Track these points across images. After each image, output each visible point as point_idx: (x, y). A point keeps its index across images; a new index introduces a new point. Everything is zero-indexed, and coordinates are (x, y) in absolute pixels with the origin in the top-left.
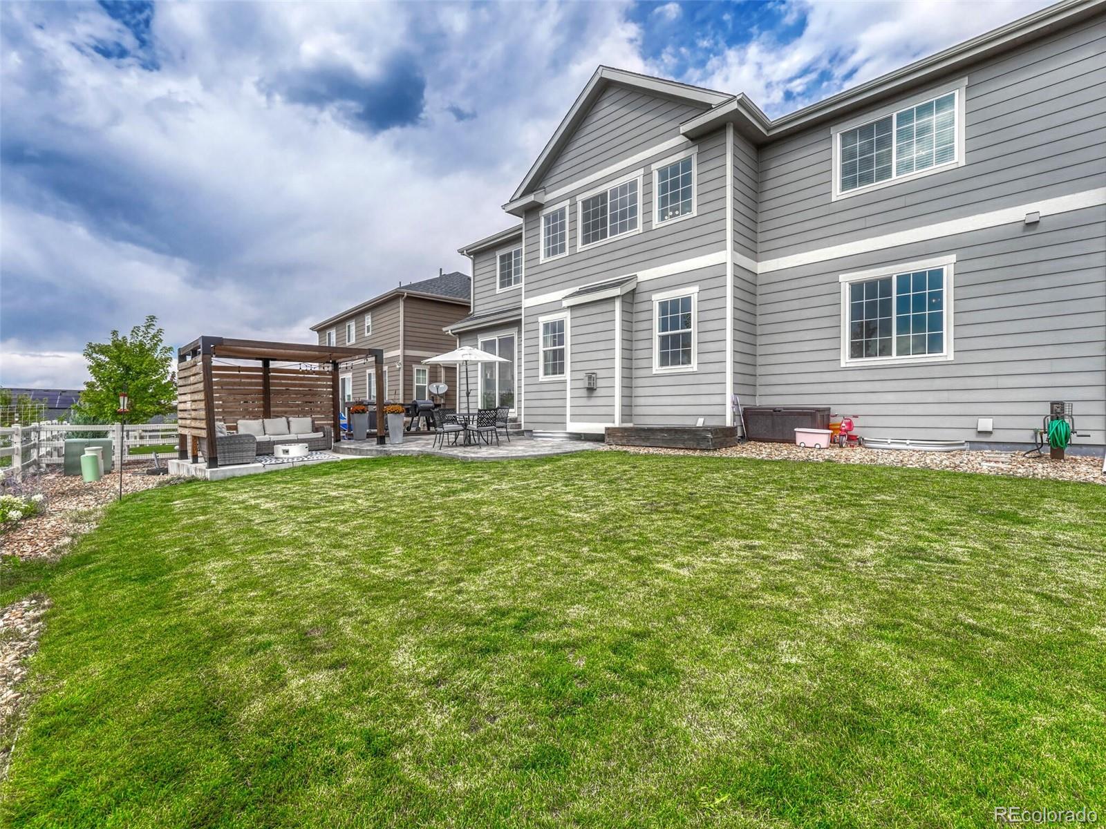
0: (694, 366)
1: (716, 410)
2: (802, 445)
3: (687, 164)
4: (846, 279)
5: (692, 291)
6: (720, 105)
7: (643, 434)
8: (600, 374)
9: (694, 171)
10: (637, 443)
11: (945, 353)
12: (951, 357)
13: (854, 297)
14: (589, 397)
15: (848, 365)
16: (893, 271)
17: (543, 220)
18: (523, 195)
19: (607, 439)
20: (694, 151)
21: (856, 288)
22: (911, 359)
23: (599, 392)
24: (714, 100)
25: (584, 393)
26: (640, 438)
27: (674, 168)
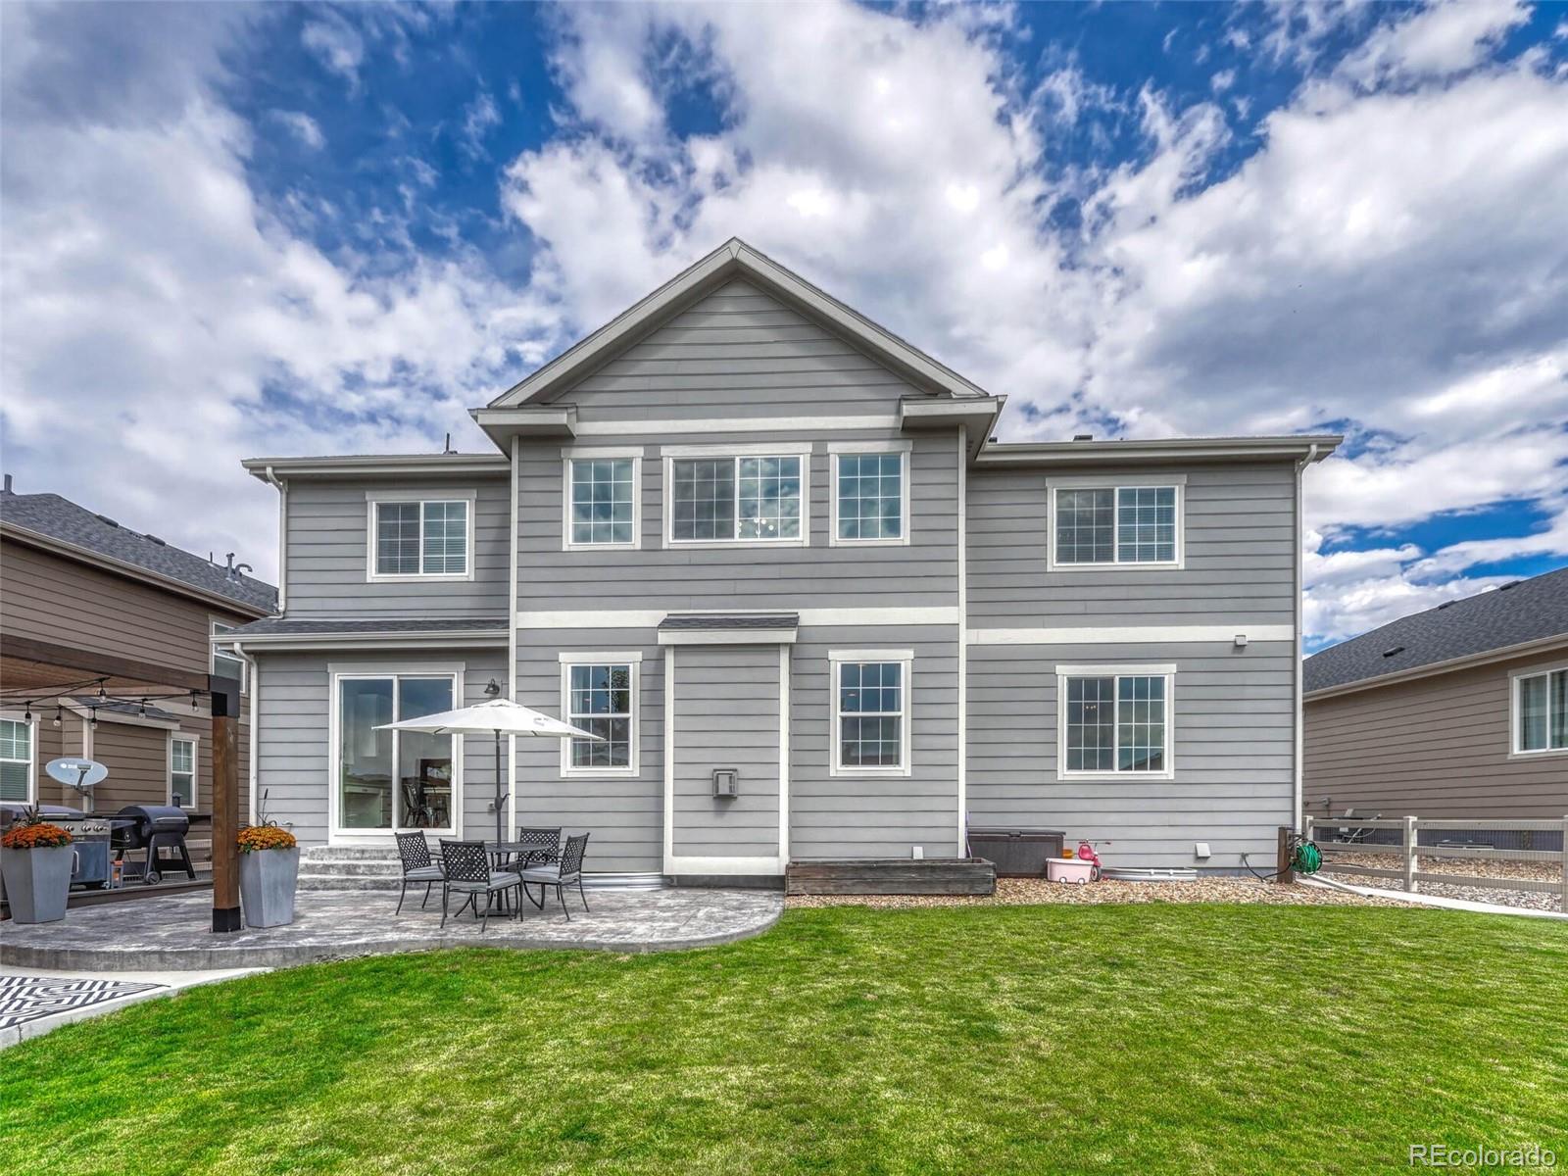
0: (904, 768)
1: (944, 835)
2: (1063, 880)
3: (891, 464)
4: (1065, 671)
5: (904, 657)
6: (966, 399)
7: (869, 875)
8: (745, 771)
9: (905, 477)
10: (858, 889)
11: (1166, 771)
12: (1172, 777)
13: (1071, 696)
14: (720, 812)
15: (1066, 778)
16: (1117, 671)
17: (569, 470)
18: (523, 406)
19: (791, 886)
20: (904, 450)
21: (1074, 684)
22: (1134, 775)
23: (743, 803)
24: (957, 388)
25: (708, 803)
26: (864, 881)
27: (869, 463)
